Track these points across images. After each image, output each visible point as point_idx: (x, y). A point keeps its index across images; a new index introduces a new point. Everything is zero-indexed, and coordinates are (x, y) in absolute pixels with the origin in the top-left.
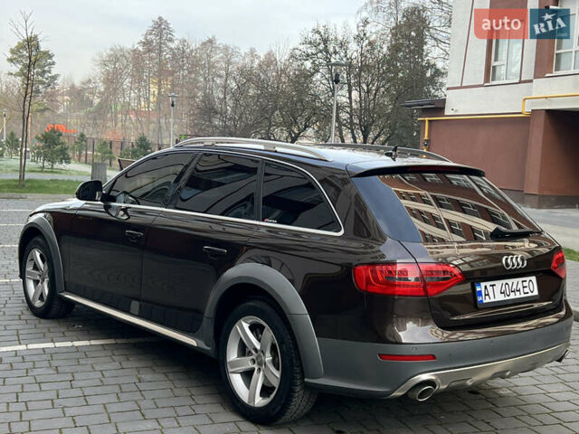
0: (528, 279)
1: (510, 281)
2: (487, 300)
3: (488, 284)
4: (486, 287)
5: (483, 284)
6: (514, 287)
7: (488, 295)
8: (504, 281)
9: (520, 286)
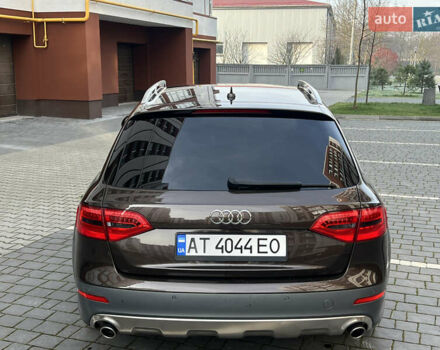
0: (270, 237)
1: (235, 238)
2: (193, 253)
3: (197, 237)
4: (193, 240)
5: (189, 237)
6: (243, 243)
7: (195, 248)
8: (225, 237)
9: (254, 243)
